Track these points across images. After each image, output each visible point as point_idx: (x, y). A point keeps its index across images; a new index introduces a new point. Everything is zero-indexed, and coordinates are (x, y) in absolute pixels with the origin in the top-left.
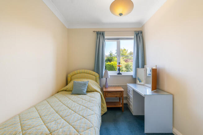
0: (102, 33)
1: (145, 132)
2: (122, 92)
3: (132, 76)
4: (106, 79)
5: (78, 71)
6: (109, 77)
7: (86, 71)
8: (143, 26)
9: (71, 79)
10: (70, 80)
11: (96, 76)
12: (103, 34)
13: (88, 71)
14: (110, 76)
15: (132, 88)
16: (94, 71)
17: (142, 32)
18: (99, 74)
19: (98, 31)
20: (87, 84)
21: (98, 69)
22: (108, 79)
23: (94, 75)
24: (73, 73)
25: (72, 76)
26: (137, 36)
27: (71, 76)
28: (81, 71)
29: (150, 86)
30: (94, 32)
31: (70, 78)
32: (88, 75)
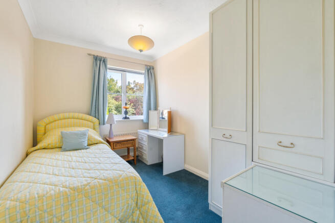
0: (102, 59)
1: (164, 174)
2: (133, 140)
3: (142, 120)
4: (111, 125)
5: (61, 116)
6: (116, 123)
7: (76, 115)
8: (155, 61)
9: (45, 130)
10: (43, 132)
11: (94, 123)
12: (104, 61)
13: (81, 115)
14: (116, 121)
15: (146, 134)
16: (90, 114)
17: (153, 69)
18: (98, 119)
19: (96, 55)
20: (87, 134)
21: (97, 111)
22: (113, 125)
23: (91, 122)
24: (51, 119)
25: (47, 124)
26: (148, 71)
27: (45, 125)
28: (67, 115)
29: (166, 130)
30: (89, 55)
31: (43, 129)
32: (81, 121)
